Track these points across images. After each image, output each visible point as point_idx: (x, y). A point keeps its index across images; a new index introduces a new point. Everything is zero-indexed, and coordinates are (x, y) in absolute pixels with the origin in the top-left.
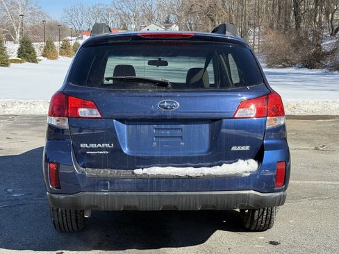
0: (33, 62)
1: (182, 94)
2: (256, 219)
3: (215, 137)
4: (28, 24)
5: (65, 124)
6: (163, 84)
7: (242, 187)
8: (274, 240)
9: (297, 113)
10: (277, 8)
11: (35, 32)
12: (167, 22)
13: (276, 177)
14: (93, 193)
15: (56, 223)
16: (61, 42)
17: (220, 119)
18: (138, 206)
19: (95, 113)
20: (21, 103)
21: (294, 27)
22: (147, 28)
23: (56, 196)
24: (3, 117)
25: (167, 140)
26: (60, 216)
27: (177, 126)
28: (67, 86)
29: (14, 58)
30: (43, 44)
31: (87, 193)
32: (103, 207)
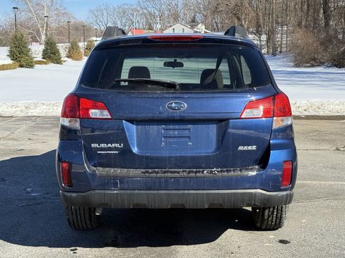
0: (58, 63)
1: (189, 95)
2: (266, 217)
3: (222, 137)
4: (53, 25)
5: (77, 125)
6: (171, 86)
7: (248, 185)
8: (284, 239)
9: (321, 114)
10: (306, 6)
11: (60, 33)
12: (193, 21)
13: (283, 175)
14: (103, 191)
15: (71, 220)
16: (86, 43)
17: (226, 120)
18: (147, 204)
19: (106, 114)
20: (43, 104)
21: (323, 25)
22: (173, 28)
23: (69, 194)
24: (26, 118)
25: (175, 140)
26: (74, 214)
27: (185, 127)
28: (79, 88)
29: (39, 59)
30: (68, 45)
31: (97, 191)
32: (113, 205)
